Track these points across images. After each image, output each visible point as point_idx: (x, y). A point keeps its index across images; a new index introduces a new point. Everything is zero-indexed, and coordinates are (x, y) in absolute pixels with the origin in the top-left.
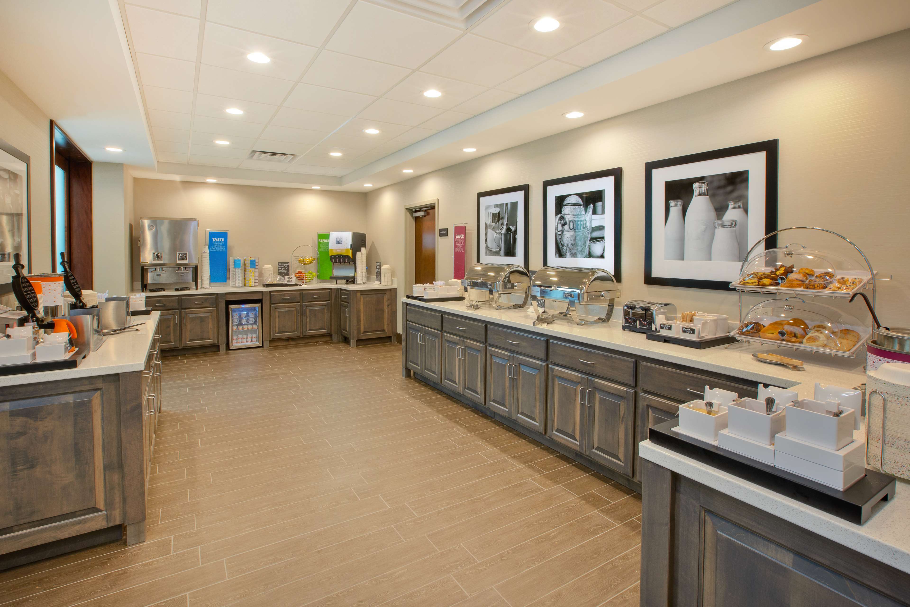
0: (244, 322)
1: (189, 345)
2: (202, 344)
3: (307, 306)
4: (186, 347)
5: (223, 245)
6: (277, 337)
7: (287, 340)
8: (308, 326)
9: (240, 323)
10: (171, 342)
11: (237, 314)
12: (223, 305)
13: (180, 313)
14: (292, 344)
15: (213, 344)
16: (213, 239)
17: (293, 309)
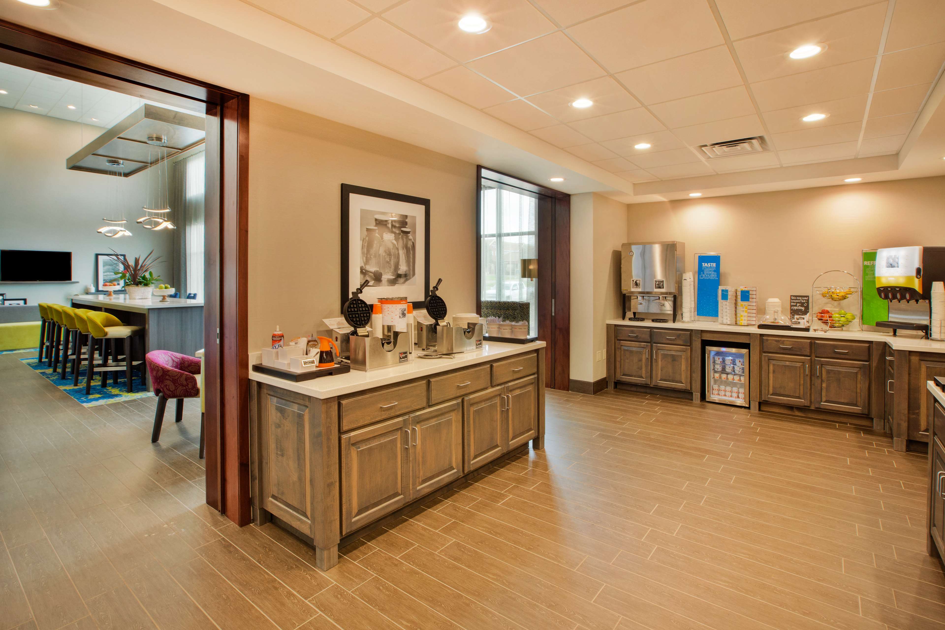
0: (728, 369)
1: (659, 385)
2: (673, 386)
3: (822, 365)
4: (657, 386)
5: (714, 271)
6: (771, 401)
7: (791, 407)
8: (824, 394)
9: (723, 371)
10: (642, 377)
11: (719, 359)
12: (697, 345)
13: (652, 346)
14: (798, 416)
15: (685, 390)
16: (703, 264)
17: (798, 365)
